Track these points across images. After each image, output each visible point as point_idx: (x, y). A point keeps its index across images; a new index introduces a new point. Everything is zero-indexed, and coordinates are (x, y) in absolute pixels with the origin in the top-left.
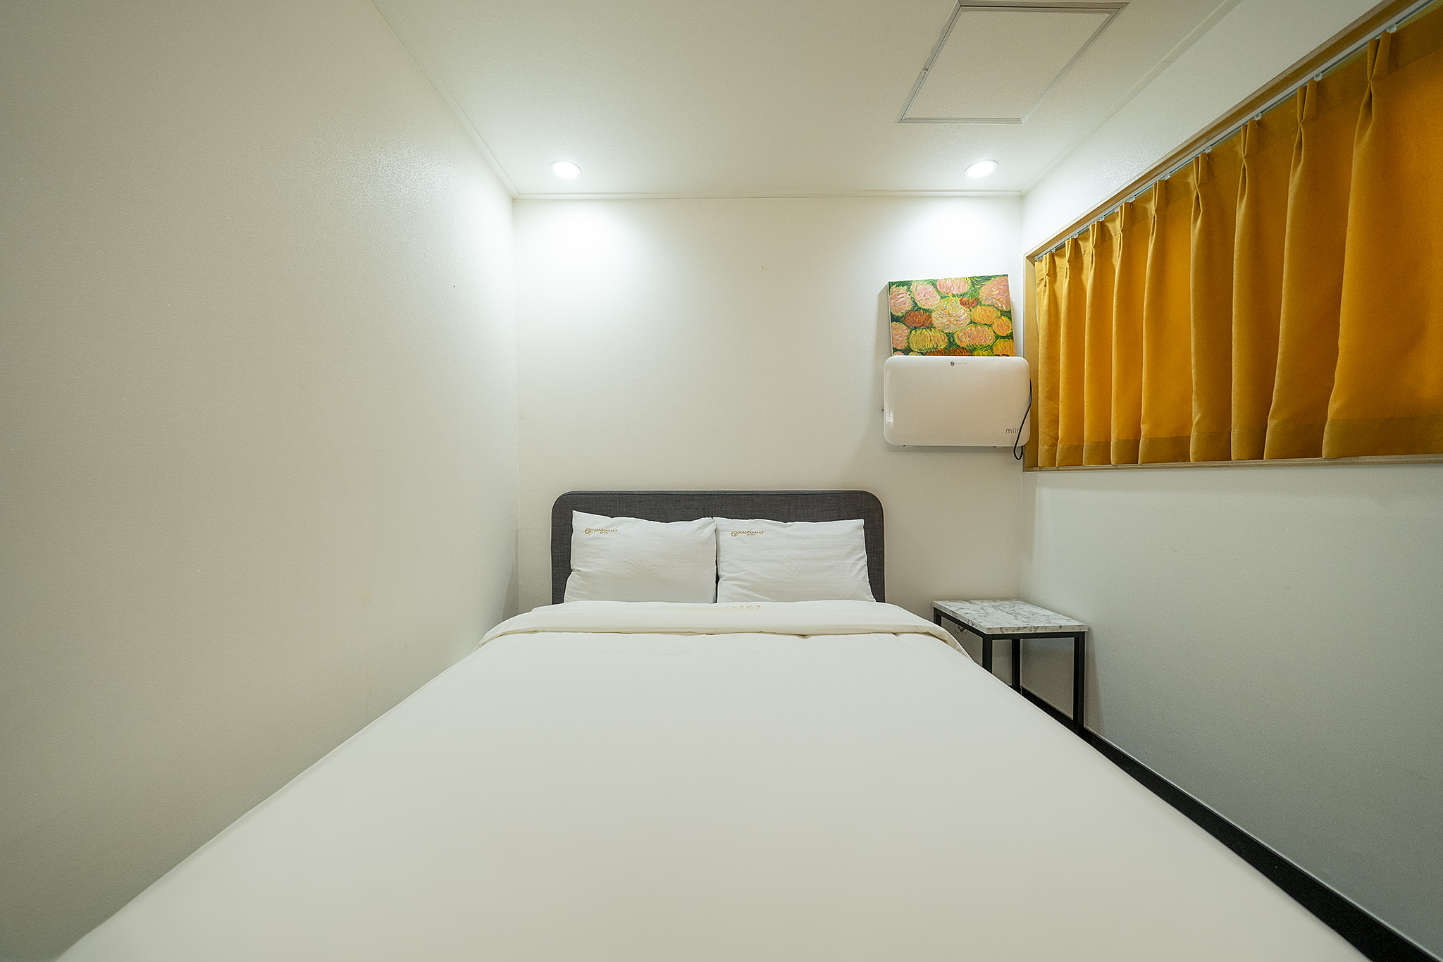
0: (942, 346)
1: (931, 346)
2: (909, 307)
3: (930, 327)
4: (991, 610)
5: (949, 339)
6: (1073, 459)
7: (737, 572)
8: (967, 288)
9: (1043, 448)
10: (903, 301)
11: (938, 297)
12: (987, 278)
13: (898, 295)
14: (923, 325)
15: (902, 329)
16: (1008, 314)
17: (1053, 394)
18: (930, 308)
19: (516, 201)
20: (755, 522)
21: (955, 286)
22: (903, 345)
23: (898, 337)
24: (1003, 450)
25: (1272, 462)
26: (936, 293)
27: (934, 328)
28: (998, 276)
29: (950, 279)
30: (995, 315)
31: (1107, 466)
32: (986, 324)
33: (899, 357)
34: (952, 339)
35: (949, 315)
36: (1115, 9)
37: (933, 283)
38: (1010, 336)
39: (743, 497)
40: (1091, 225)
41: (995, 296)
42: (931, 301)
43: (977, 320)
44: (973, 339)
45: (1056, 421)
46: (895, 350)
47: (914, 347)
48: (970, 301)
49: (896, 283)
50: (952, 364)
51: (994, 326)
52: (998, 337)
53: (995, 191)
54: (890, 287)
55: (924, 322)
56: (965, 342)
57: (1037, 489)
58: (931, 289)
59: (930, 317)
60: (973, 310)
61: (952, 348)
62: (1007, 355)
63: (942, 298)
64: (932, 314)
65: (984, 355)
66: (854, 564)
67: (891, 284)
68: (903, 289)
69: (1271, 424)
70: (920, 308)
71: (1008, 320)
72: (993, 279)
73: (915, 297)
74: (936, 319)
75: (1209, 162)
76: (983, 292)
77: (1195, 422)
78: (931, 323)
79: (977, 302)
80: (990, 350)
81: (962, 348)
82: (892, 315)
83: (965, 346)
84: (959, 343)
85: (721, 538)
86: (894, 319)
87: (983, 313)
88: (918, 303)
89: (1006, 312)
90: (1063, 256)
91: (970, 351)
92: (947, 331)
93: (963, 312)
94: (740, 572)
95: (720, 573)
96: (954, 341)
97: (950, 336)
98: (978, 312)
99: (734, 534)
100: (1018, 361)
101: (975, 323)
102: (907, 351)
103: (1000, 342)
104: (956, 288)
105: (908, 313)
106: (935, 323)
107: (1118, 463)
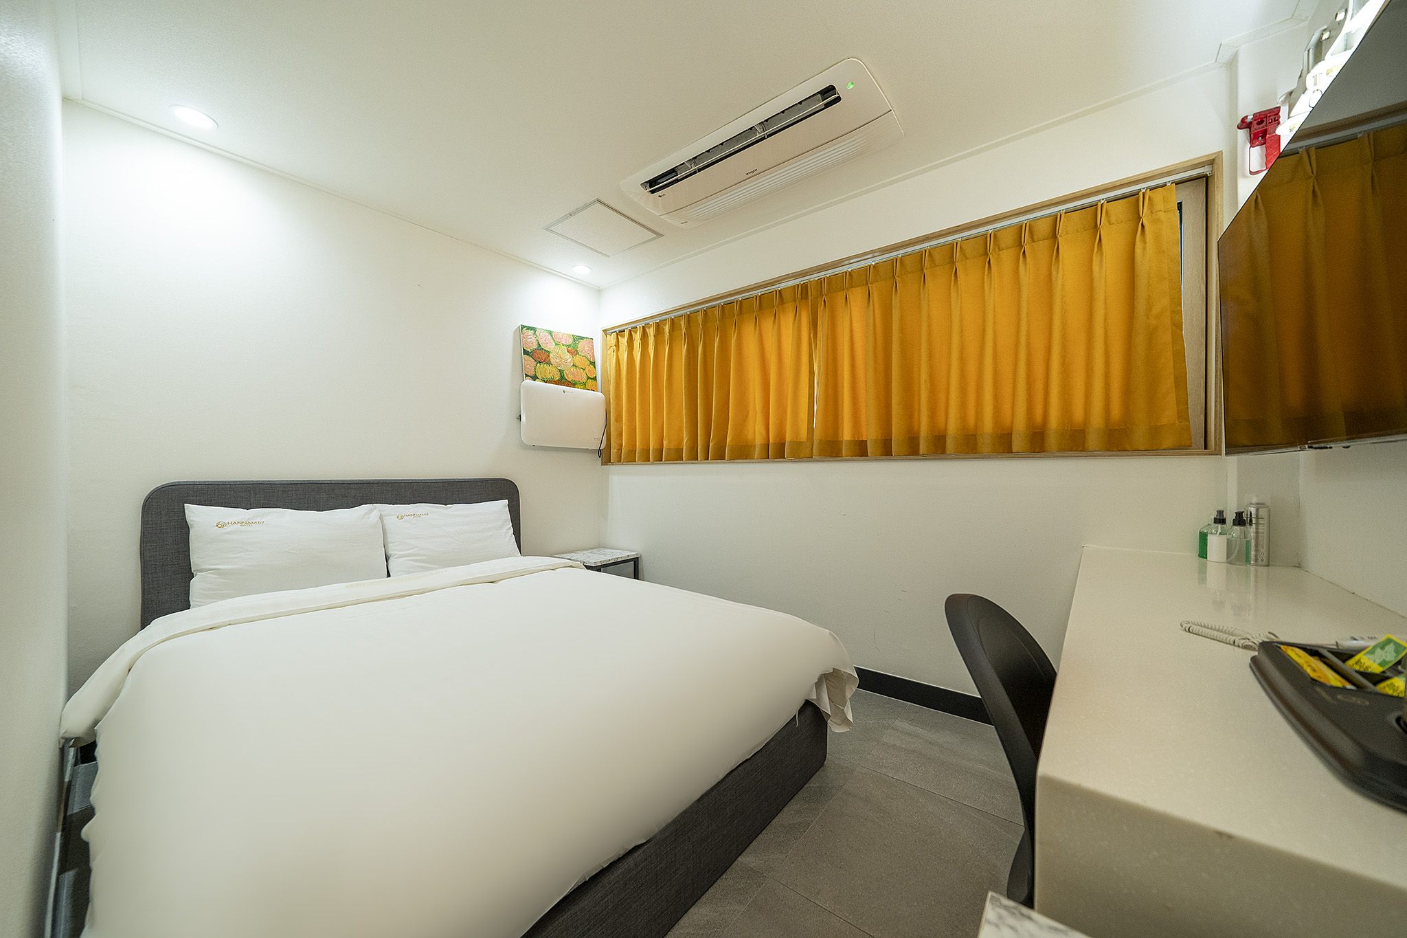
0: (557, 378)
1: (549, 377)
2: (536, 347)
3: (549, 363)
4: (590, 554)
5: (561, 374)
6: (631, 459)
7: (409, 550)
8: (571, 341)
9: (613, 451)
10: (531, 341)
11: (554, 344)
12: (582, 338)
13: (528, 336)
14: (544, 361)
15: (529, 361)
16: (593, 364)
17: (619, 419)
18: (549, 350)
20: (417, 506)
21: (563, 338)
22: (531, 373)
23: (528, 366)
24: (593, 451)
25: (713, 461)
26: (552, 340)
27: (552, 364)
28: (587, 338)
29: (561, 333)
30: (586, 363)
31: (648, 463)
32: (581, 368)
33: (529, 381)
35: (561, 357)
36: (659, 235)
37: (550, 333)
38: (595, 379)
39: (403, 484)
40: (639, 326)
41: (586, 350)
42: (549, 346)
43: (577, 364)
44: (574, 376)
45: (621, 435)
46: (527, 375)
47: (539, 376)
48: (572, 350)
49: (526, 326)
50: (564, 392)
51: (586, 370)
52: (588, 378)
53: (586, 283)
54: (522, 329)
55: (545, 359)
56: (570, 378)
57: (610, 477)
58: (549, 337)
59: (549, 356)
60: (574, 357)
61: (562, 381)
62: (593, 391)
63: (556, 344)
64: (550, 354)
65: (581, 388)
67: (523, 327)
68: (531, 332)
69: (711, 445)
70: (543, 349)
71: (593, 368)
72: (585, 339)
73: (539, 340)
74: (553, 359)
75: (689, 318)
76: (581, 346)
77: (685, 442)
78: (549, 360)
79: (576, 352)
80: (584, 385)
82: (524, 350)
83: (570, 380)
84: (566, 378)
85: (385, 522)
86: (526, 352)
87: (580, 360)
88: (541, 345)
89: (592, 362)
90: (623, 337)
91: (573, 385)
92: (559, 368)
93: (568, 357)
95: (390, 552)
96: (563, 375)
97: (561, 372)
98: (577, 358)
99: (400, 517)
100: (599, 395)
101: (575, 365)
102: (535, 378)
103: (589, 381)
104: (564, 340)
105: (534, 351)
106: (552, 361)
107: (654, 461)
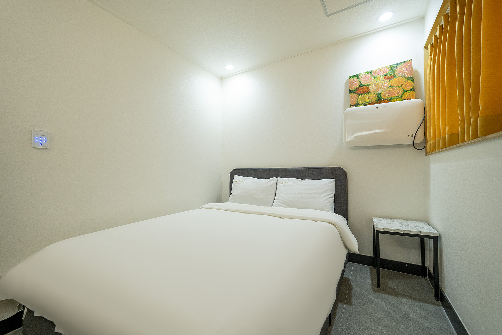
0: (374, 100)
1: (368, 101)
2: (358, 85)
3: (368, 92)
5: (378, 97)
8: (388, 71)
10: (355, 83)
11: (373, 78)
12: (400, 64)
13: (353, 81)
14: (365, 92)
15: (355, 95)
18: (368, 84)
19: (221, 79)
21: (381, 71)
22: (355, 103)
23: (352, 99)
26: (371, 77)
27: (370, 92)
28: (406, 61)
29: (379, 69)
30: (404, 81)
32: (398, 86)
33: (353, 108)
34: (379, 96)
35: (378, 85)
37: (371, 73)
38: (415, 89)
41: (404, 71)
42: (369, 81)
43: (394, 84)
44: (391, 94)
46: (351, 105)
47: (360, 103)
48: (389, 77)
49: (352, 76)
50: (377, 108)
51: (403, 86)
52: (405, 91)
53: (397, 23)
54: (349, 79)
55: (365, 91)
56: (387, 96)
58: (369, 75)
59: (368, 88)
60: (391, 80)
61: (380, 100)
62: (410, 99)
63: (375, 78)
64: (370, 86)
65: (397, 101)
66: (325, 197)
67: (350, 77)
68: (355, 78)
70: (364, 85)
71: (411, 82)
72: (403, 63)
73: (361, 80)
74: (371, 89)
76: (397, 71)
78: (369, 90)
79: (393, 76)
80: (401, 98)
81: (385, 99)
82: (350, 91)
83: (386, 98)
84: (383, 97)
85: (278, 185)
86: (351, 92)
87: (397, 81)
88: (363, 83)
89: (410, 78)
91: (389, 100)
92: (377, 93)
93: (386, 83)
94: (280, 197)
95: (275, 197)
96: (380, 97)
98: (394, 82)
99: (282, 183)
100: (417, 101)
101: (392, 86)
102: (357, 105)
103: (406, 93)
104: (383, 72)
105: (358, 88)
